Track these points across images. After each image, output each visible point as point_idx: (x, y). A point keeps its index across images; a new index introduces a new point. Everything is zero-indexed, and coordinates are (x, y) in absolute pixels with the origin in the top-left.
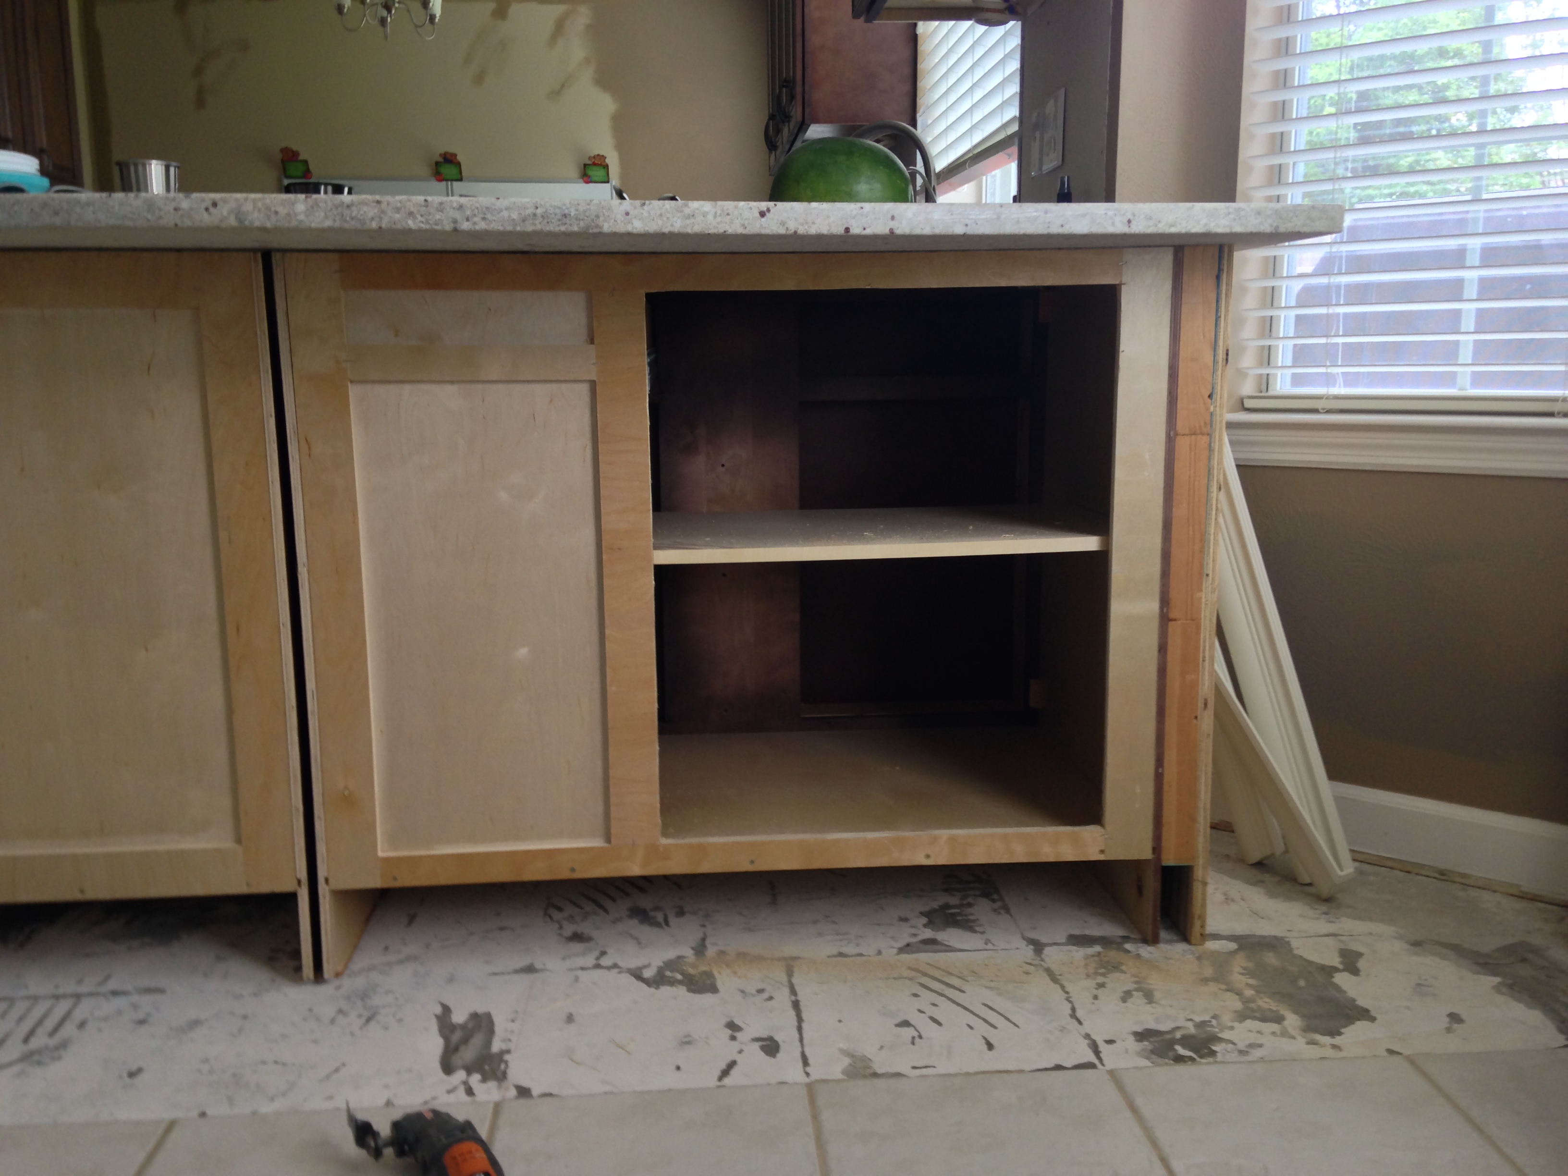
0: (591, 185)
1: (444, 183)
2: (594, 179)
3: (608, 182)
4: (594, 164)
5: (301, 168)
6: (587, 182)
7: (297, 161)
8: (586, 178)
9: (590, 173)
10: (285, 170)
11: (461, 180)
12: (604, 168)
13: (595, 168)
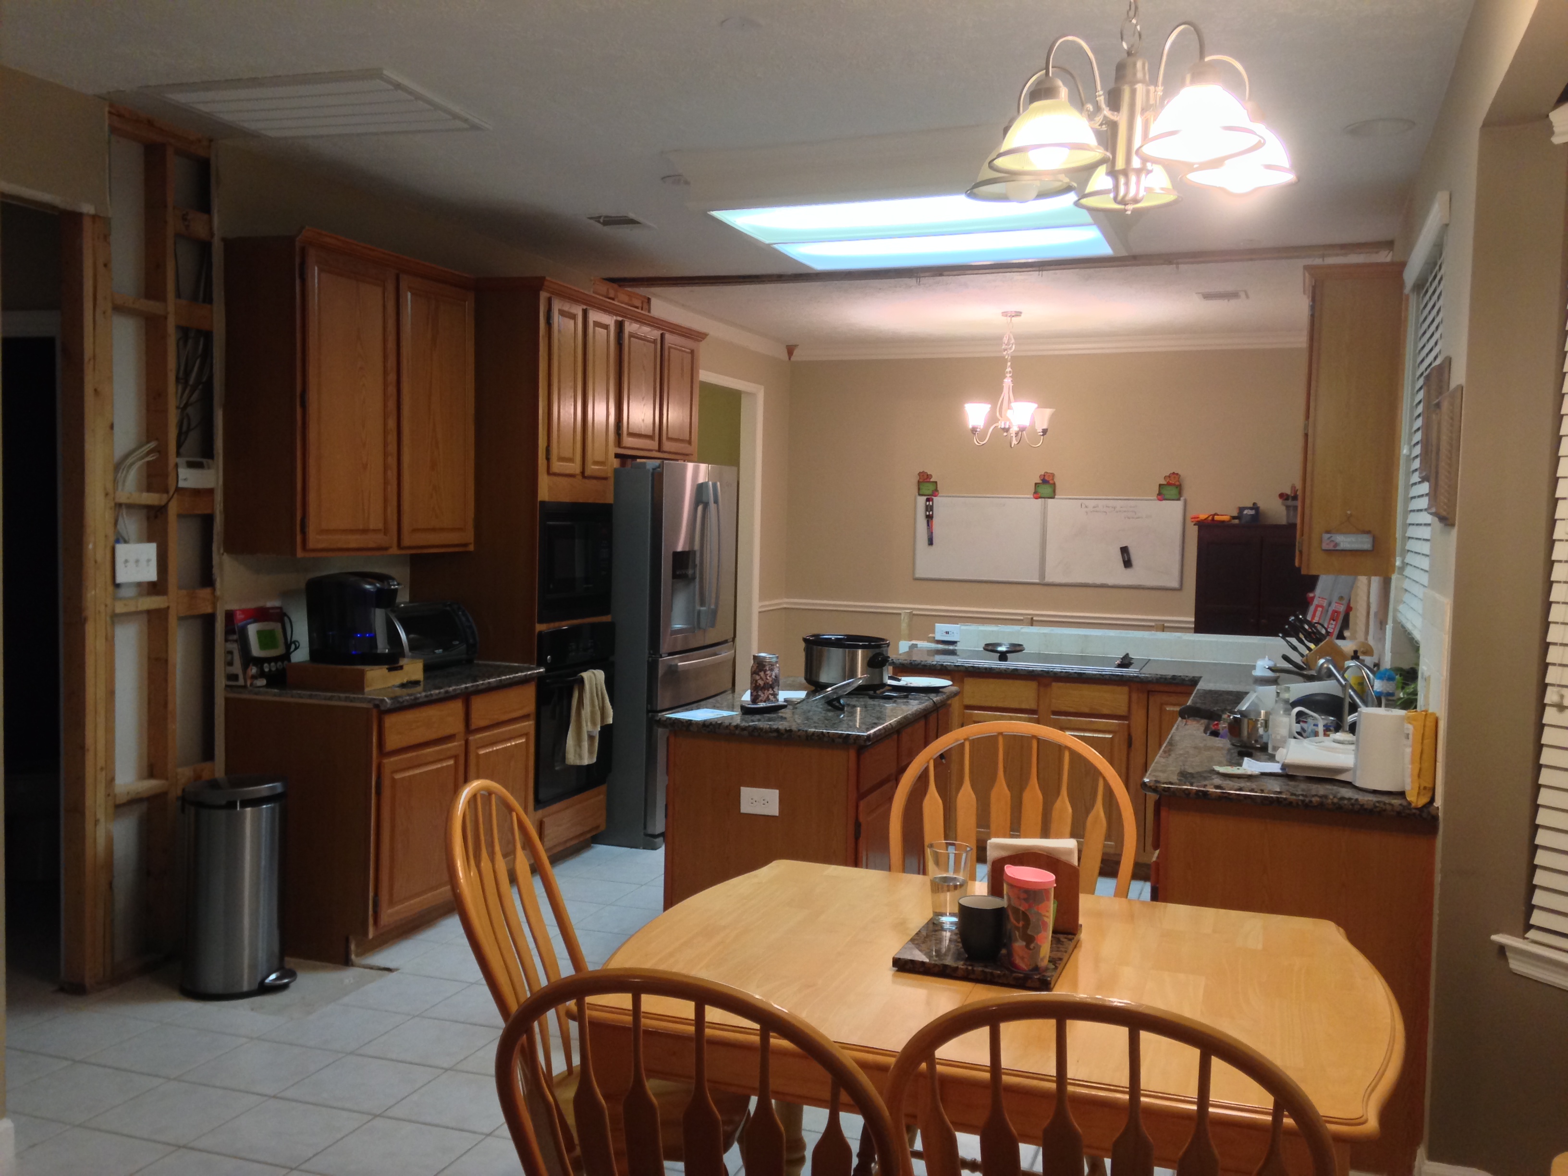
0: (1164, 502)
1: (1040, 500)
2: (1167, 497)
3: (1179, 499)
4: (1169, 484)
5: (931, 487)
6: (1160, 500)
7: (929, 482)
8: (1161, 497)
9: (1164, 492)
10: (919, 489)
11: (1053, 498)
12: (1177, 488)
13: (1169, 488)
